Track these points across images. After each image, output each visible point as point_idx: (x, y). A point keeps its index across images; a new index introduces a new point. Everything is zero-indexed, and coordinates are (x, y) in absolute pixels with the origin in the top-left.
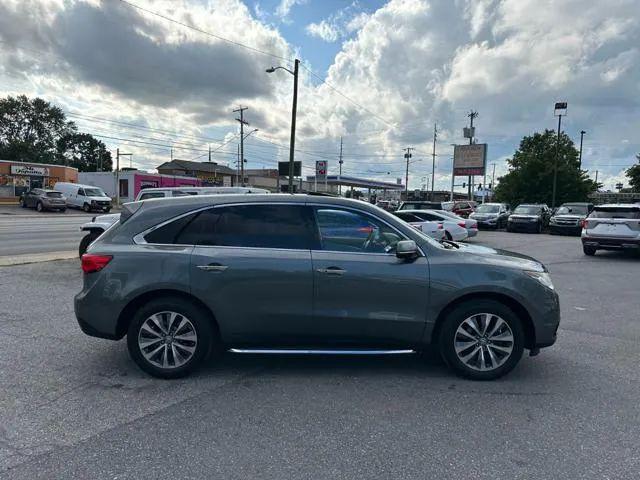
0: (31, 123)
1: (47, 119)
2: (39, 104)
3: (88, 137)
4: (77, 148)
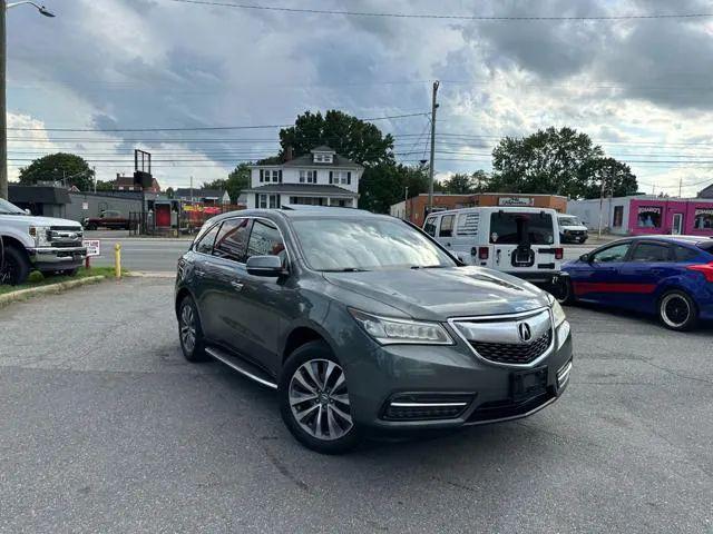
0: (558, 155)
1: (573, 148)
2: (566, 132)
3: (611, 162)
4: (597, 175)
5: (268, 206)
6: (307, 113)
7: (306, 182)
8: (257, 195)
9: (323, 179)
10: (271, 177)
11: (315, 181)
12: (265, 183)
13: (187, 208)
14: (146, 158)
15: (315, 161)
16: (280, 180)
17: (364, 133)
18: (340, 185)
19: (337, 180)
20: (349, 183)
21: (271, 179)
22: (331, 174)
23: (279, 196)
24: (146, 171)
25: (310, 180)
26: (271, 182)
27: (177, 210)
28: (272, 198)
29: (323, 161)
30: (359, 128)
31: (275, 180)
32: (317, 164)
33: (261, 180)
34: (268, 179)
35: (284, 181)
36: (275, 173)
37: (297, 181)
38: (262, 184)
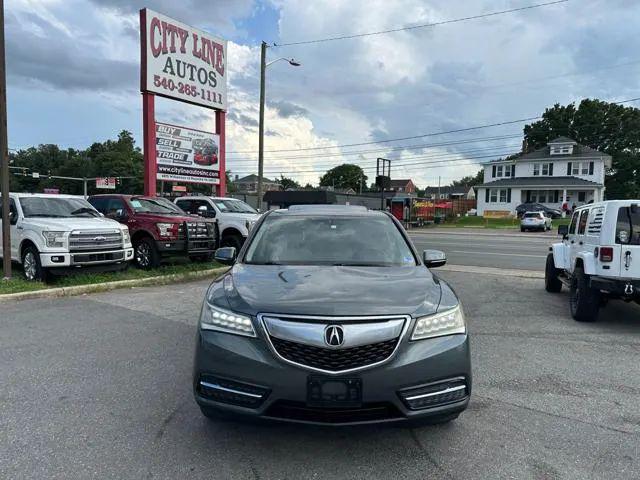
5: (498, 199)
6: (557, 106)
7: (541, 175)
8: (488, 191)
9: (560, 170)
10: (504, 171)
11: (551, 174)
12: (497, 178)
13: (418, 205)
14: (387, 164)
15: (552, 153)
16: (513, 175)
17: (623, 119)
18: (580, 176)
19: (576, 172)
20: (591, 173)
21: (504, 174)
22: (570, 165)
23: (510, 190)
24: (386, 174)
25: (545, 172)
26: (504, 177)
27: (409, 206)
28: (502, 193)
29: (561, 152)
30: (618, 114)
31: (507, 174)
32: (553, 156)
33: (494, 176)
34: (500, 175)
35: (516, 176)
36: (507, 168)
37: (531, 174)
38: (494, 179)
